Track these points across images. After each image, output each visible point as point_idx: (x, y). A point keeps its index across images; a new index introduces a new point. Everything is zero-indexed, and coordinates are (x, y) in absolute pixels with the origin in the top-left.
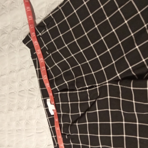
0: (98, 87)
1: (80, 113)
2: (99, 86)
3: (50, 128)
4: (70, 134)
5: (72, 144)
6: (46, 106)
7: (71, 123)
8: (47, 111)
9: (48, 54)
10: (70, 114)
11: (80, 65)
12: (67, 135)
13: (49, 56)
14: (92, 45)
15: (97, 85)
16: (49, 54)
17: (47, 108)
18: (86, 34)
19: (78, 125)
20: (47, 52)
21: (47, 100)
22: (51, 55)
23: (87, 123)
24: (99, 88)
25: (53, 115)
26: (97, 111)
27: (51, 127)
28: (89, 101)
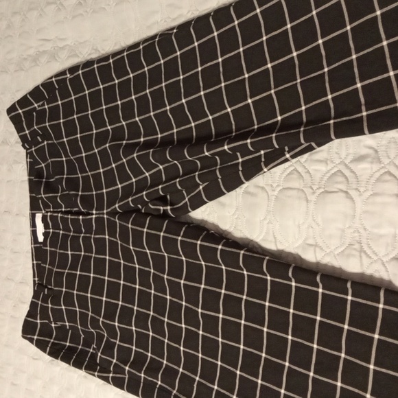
0: (94, 216)
2: (97, 216)
3: (33, 264)
4: (53, 288)
6: (33, 225)
8: (34, 233)
9: (40, 140)
11: (80, 175)
13: (43, 144)
15: (94, 212)
16: (43, 142)
17: (34, 229)
20: (38, 137)
21: (37, 215)
22: (45, 143)
24: (95, 218)
25: (41, 243)
27: (35, 262)
28: (82, 235)
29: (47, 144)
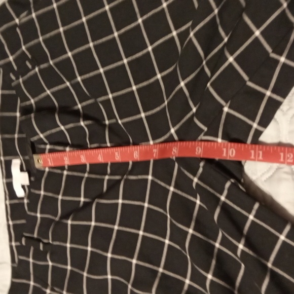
1: (82, 199)
4: (51, 242)
5: (50, 263)
7: (57, 219)
8: (9, 187)
10: (60, 197)
12: (44, 244)
13: (33, 72)
14: (125, 61)
17: (9, 180)
18: (116, 34)
19: (72, 225)
23: (93, 223)
26: (120, 201)
27: (11, 223)
28: (107, 177)
29: (40, 70)
